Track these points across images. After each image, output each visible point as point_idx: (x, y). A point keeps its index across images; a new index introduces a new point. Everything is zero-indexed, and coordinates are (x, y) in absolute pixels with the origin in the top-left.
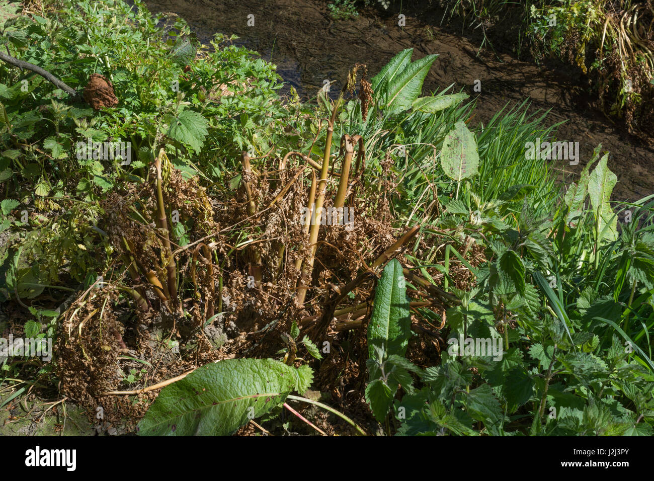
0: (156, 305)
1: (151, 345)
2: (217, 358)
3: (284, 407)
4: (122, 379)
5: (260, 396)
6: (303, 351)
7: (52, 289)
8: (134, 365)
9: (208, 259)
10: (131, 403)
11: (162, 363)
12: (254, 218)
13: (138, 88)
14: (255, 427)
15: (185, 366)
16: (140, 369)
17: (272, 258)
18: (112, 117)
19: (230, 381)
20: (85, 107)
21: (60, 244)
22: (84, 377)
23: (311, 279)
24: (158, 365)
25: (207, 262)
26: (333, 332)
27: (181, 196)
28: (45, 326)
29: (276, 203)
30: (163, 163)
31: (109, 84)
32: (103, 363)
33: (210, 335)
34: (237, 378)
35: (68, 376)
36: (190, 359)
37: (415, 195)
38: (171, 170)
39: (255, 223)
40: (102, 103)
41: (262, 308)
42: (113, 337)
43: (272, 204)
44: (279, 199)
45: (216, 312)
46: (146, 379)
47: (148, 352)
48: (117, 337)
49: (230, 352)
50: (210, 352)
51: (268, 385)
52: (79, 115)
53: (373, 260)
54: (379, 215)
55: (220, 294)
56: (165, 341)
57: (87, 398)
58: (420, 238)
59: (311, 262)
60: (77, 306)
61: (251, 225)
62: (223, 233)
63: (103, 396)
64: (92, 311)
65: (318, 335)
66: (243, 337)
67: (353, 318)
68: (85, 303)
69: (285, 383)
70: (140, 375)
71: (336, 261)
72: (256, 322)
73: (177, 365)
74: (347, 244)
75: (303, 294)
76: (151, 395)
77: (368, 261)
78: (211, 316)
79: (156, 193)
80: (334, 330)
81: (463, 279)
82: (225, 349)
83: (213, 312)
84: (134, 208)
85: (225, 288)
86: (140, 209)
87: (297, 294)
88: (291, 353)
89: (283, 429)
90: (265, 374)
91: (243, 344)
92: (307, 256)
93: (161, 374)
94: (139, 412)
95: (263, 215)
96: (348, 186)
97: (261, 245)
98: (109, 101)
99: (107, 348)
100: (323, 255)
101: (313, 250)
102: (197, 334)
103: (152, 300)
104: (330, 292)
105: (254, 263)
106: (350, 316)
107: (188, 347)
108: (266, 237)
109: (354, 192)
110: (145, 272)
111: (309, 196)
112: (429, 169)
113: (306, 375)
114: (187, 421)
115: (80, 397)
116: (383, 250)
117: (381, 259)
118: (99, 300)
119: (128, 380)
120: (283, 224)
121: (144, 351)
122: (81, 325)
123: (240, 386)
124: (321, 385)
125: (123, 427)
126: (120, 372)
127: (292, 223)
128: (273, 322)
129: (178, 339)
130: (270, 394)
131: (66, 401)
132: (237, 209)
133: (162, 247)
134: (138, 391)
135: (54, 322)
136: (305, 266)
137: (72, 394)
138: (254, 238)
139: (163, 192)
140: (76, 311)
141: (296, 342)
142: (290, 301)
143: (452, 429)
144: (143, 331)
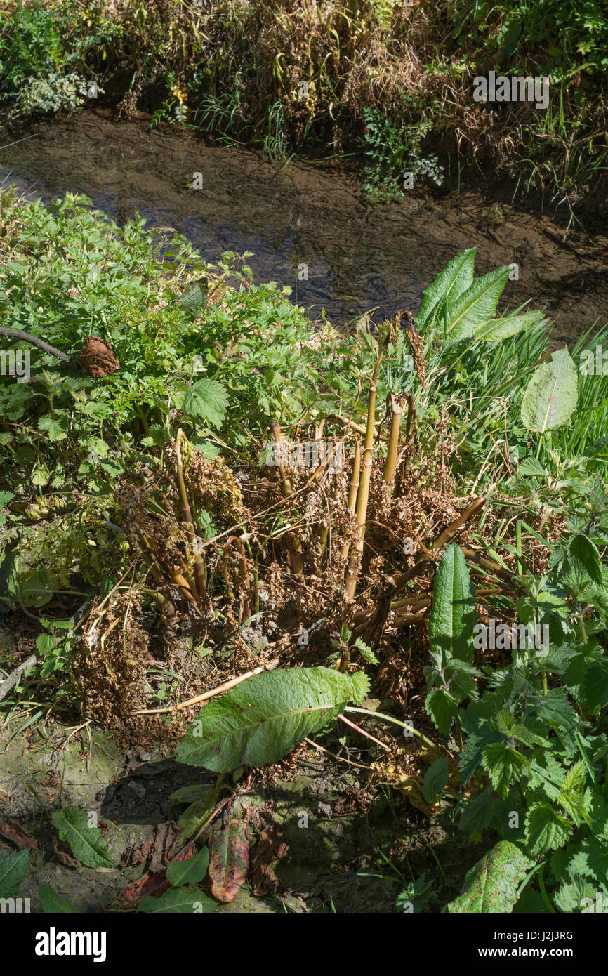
0: (183, 606)
1: (182, 654)
2: (258, 666)
3: (340, 720)
4: (150, 696)
5: (313, 709)
6: (356, 655)
7: (60, 594)
8: (163, 679)
9: (241, 552)
10: (163, 723)
11: (194, 675)
12: (291, 499)
13: (141, 347)
14: (308, 744)
15: (222, 677)
16: (170, 683)
17: (314, 544)
18: (114, 386)
19: (278, 694)
20: (82, 376)
21: (68, 544)
22: (107, 696)
23: (360, 567)
24: (191, 677)
25: (240, 557)
26: (390, 628)
27: (205, 481)
28: (59, 639)
29: (314, 480)
30: (182, 445)
31: (107, 347)
32: (129, 679)
33: (247, 639)
34: (285, 689)
35: (90, 697)
36: (227, 668)
37: (484, 448)
38: (192, 453)
39: (292, 504)
40: (101, 370)
41: (306, 604)
42: (138, 649)
43: (310, 482)
44: (317, 475)
45: (253, 613)
46: (178, 694)
47: (178, 663)
48: (142, 648)
49: (272, 657)
50: (249, 659)
51: (321, 696)
52: (76, 386)
53: (433, 540)
54: (437, 484)
55: (256, 590)
56: (197, 649)
57: (113, 720)
58: (487, 511)
59: (360, 546)
60: (96, 616)
61: (287, 507)
62: (255, 519)
63: (131, 716)
64: (113, 621)
65: (373, 634)
66: (286, 639)
67: (413, 611)
68: (104, 612)
69: (340, 693)
70: (172, 690)
71: (390, 543)
72: (301, 621)
73: (212, 676)
74: (401, 523)
75: (353, 585)
76: (185, 713)
77: (427, 541)
78: (247, 616)
79: (177, 481)
80: (392, 626)
81: (541, 556)
82: (267, 655)
83: (250, 612)
84: (152, 500)
85: (261, 582)
86: (159, 499)
87: (346, 587)
88: (344, 659)
89: (339, 744)
90: (317, 685)
91: (287, 647)
92: (354, 540)
93: (195, 687)
94: (174, 733)
95: (300, 494)
96: (399, 452)
97: (300, 530)
98: (108, 366)
99: (133, 663)
100: (374, 536)
101: (361, 532)
102: (232, 639)
103: (177, 601)
104: (384, 584)
105: (293, 551)
106: (409, 608)
107: (223, 654)
108: (305, 521)
109: (407, 458)
110: (168, 570)
111: (353, 468)
112: (499, 414)
113: (362, 682)
114: (233, 742)
115: (105, 718)
116: (445, 527)
117: (442, 538)
118: (121, 608)
119: (158, 696)
120: (324, 503)
121: (172, 663)
122: (103, 638)
123: (289, 699)
124: (380, 691)
125: (157, 750)
126: (148, 688)
127: (335, 503)
128: (320, 621)
129: (212, 645)
130: (324, 707)
131: (90, 724)
132: (269, 489)
133: (187, 542)
134: (170, 709)
135: (70, 634)
136: (353, 552)
137: (96, 716)
138: (292, 523)
139: (184, 478)
140: (96, 621)
141: (349, 645)
142: (339, 596)
143: (522, 740)
144: (171, 639)
